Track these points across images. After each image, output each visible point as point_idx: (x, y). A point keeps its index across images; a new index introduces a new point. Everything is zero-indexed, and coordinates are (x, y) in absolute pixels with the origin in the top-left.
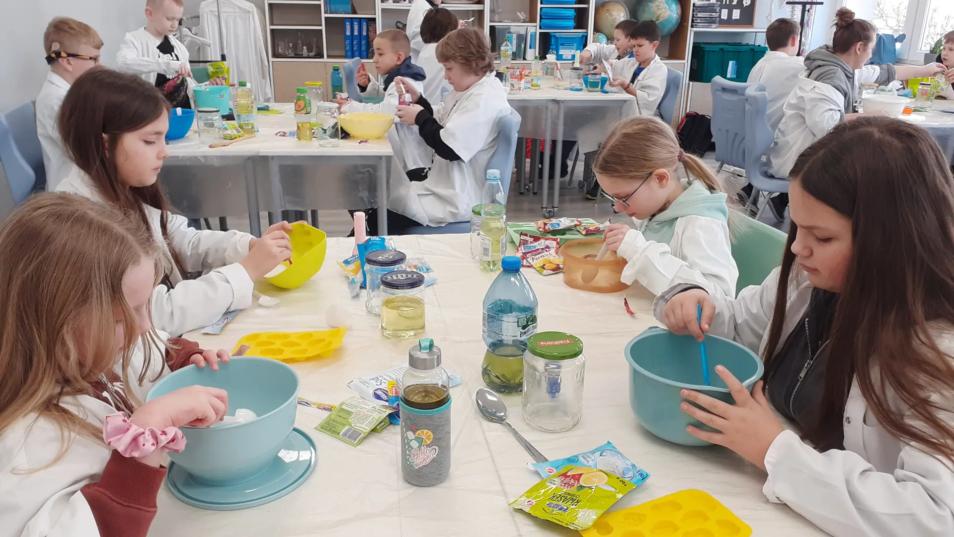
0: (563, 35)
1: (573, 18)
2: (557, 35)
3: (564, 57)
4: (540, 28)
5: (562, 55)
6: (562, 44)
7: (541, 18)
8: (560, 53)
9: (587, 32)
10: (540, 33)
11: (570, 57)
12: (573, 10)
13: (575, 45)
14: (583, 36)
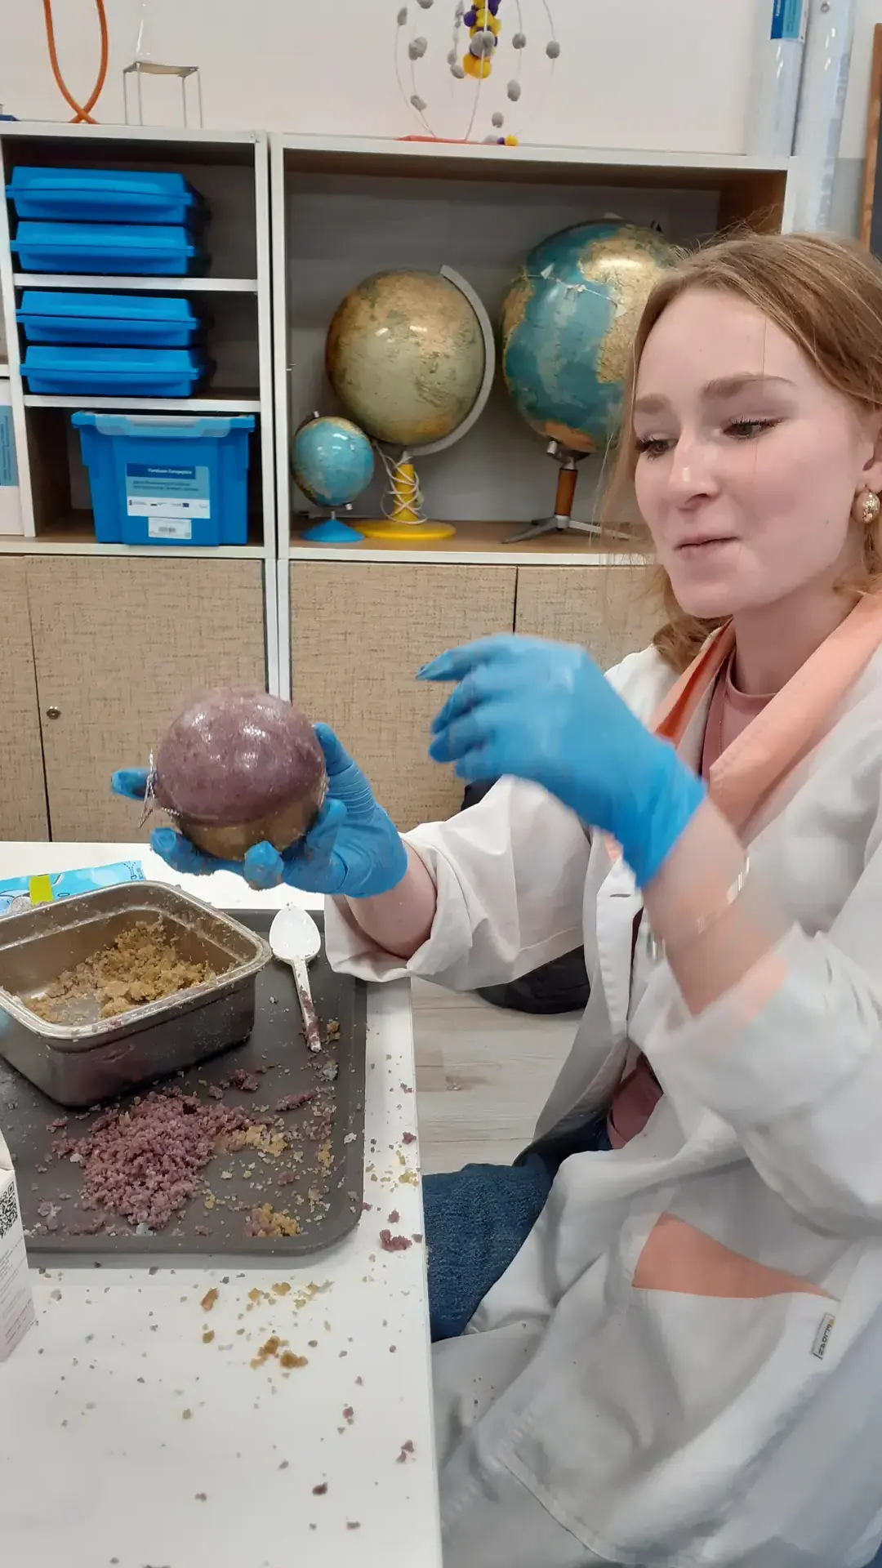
0: (132, 425)
1: (184, 340)
2: (102, 421)
3: (154, 530)
4: (27, 391)
5: (143, 521)
6: (137, 470)
7: (24, 343)
8: (133, 511)
9: (257, 416)
10: (31, 412)
11: (184, 531)
12: (183, 302)
13: (203, 473)
14: (235, 433)
